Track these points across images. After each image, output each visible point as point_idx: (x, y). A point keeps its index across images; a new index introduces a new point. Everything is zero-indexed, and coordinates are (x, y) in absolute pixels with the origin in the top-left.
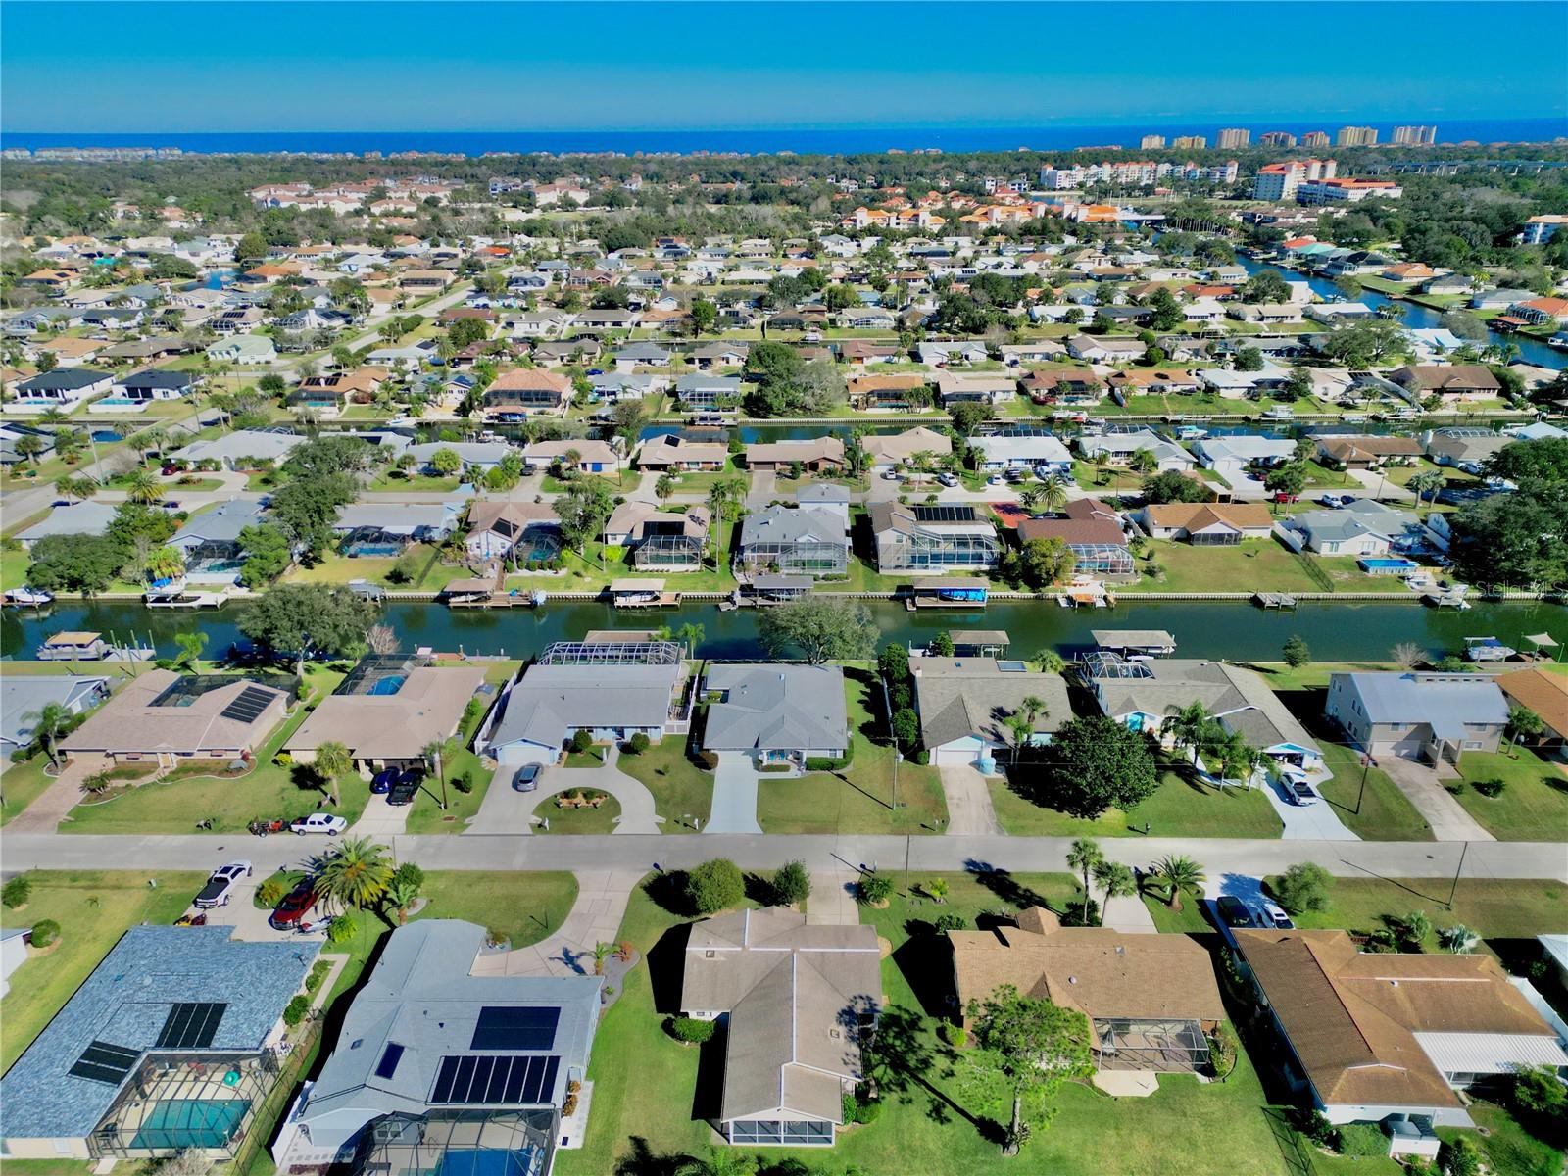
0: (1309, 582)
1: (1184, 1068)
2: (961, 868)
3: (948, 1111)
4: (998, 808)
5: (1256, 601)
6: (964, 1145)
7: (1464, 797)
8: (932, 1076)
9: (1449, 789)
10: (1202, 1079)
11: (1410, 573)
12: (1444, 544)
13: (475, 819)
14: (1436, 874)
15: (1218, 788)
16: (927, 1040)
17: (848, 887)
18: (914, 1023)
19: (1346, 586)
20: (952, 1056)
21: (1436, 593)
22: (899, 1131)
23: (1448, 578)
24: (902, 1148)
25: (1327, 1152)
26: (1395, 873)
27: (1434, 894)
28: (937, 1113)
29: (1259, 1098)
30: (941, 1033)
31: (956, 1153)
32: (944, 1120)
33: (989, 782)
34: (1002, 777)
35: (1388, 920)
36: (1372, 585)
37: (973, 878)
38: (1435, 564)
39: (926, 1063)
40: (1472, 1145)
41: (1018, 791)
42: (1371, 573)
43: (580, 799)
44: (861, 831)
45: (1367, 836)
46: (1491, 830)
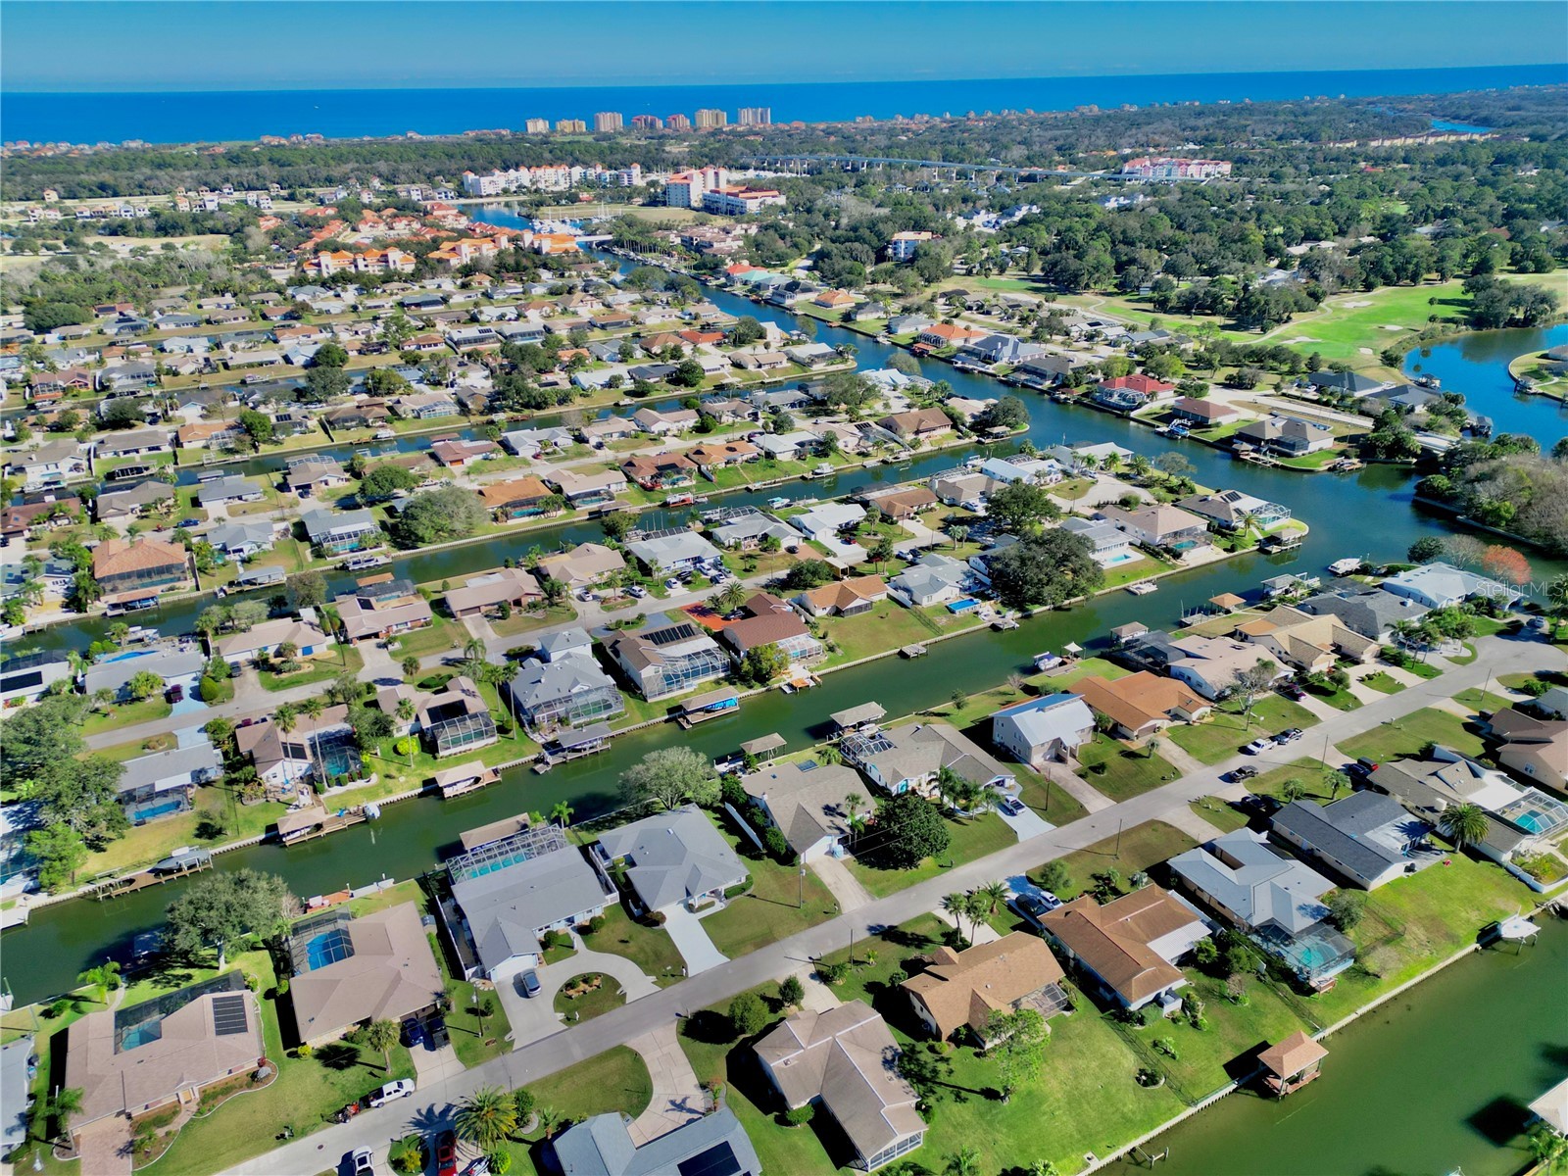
0: (926, 630)
1: (1057, 1012)
2: (867, 935)
3: (963, 1094)
4: (863, 882)
5: (902, 655)
6: (982, 1109)
7: (1090, 778)
8: (943, 1077)
9: (1081, 776)
10: (1067, 1014)
11: (977, 608)
12: (987, 581)
13: (513, 1034)
14: (1101, 838)
15: (971, 818)
16: (926, 1057)
17: (812, 976)
18: (913, 1050)
19: (949, 628)
20: (946, 1060)
21: (998, 621)
22: (948, 1119)
23: (999, 607)
24: (954, 1127)
25: (1138, 1027)
26: (1083, 845)
27: (1105, 850)
28: (959, 1098)
29: (1096, 1012)
30: (932, 1049)
31: (981, 1115)
32: (965, 1100)
33: (844, 863)
34: (849, 856)
35: (1096, 877)
36: (962, 623)
37: (879, 938)
38: (988, 598)
39: (935, 1071)
40: (1192, 993)
41: (866, 863)
42: (957, 615)
43: (582, 986)
44: (791, 933)
45: (1059, 824)
46: (1110, 797)
